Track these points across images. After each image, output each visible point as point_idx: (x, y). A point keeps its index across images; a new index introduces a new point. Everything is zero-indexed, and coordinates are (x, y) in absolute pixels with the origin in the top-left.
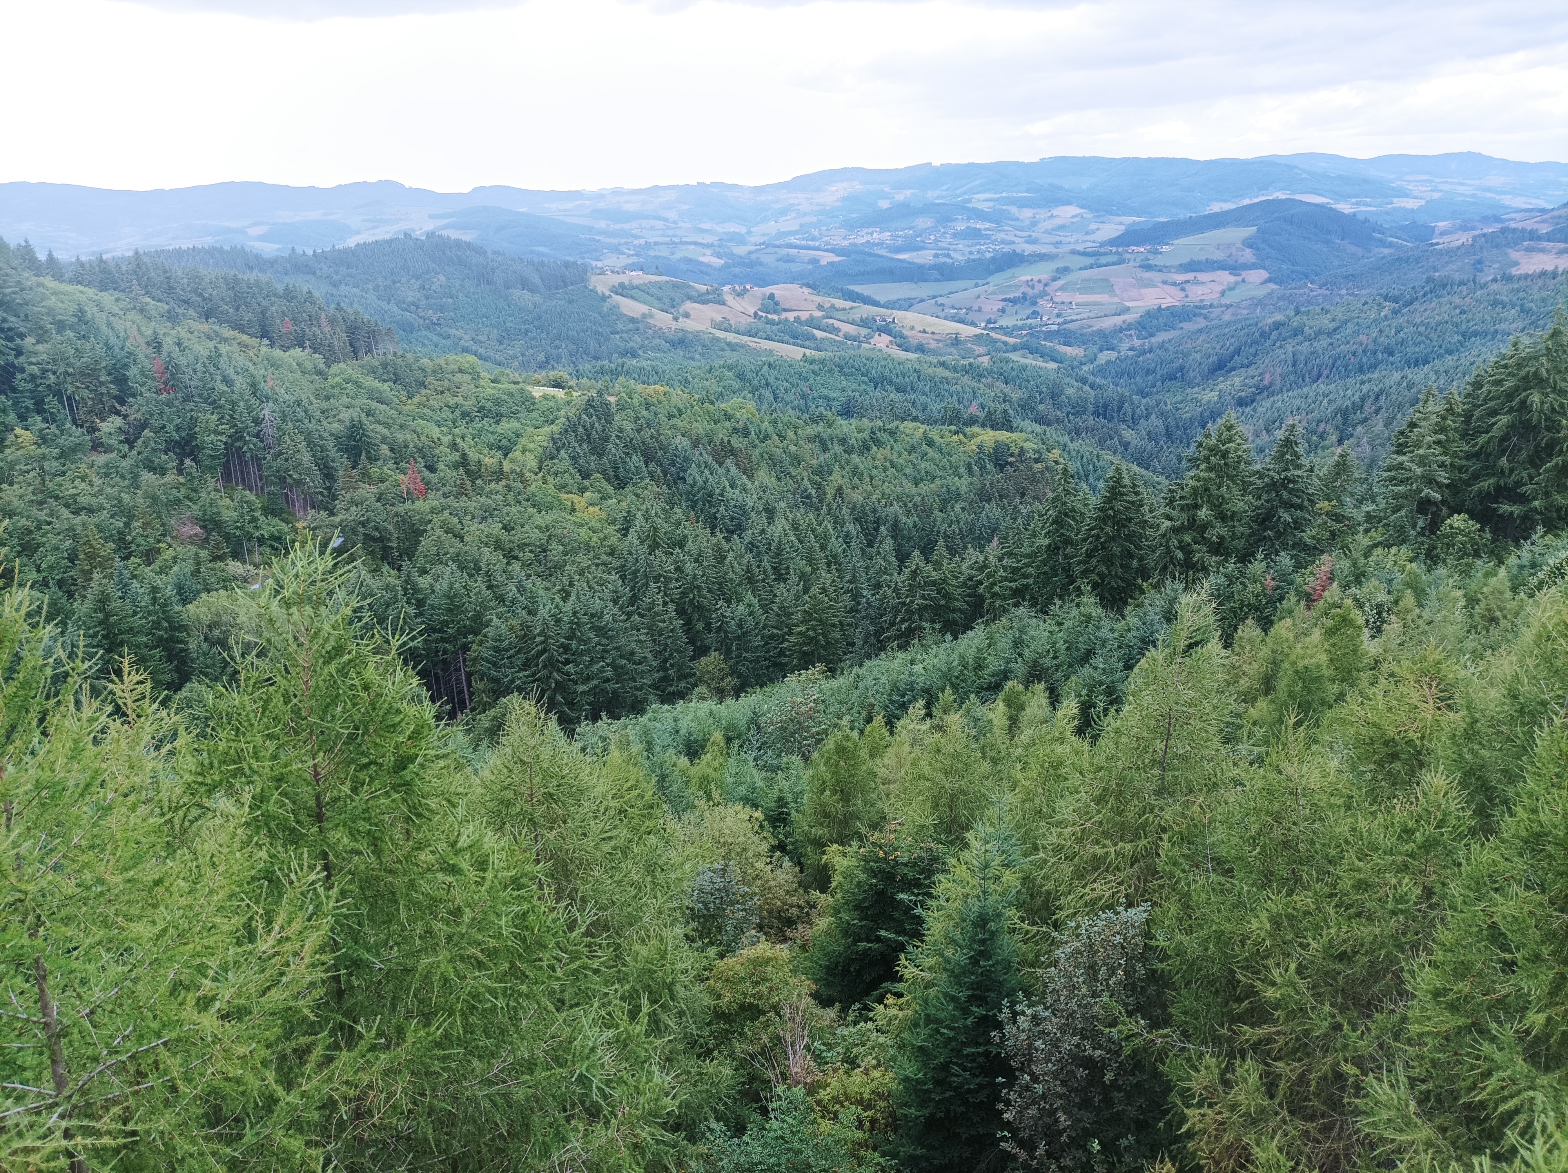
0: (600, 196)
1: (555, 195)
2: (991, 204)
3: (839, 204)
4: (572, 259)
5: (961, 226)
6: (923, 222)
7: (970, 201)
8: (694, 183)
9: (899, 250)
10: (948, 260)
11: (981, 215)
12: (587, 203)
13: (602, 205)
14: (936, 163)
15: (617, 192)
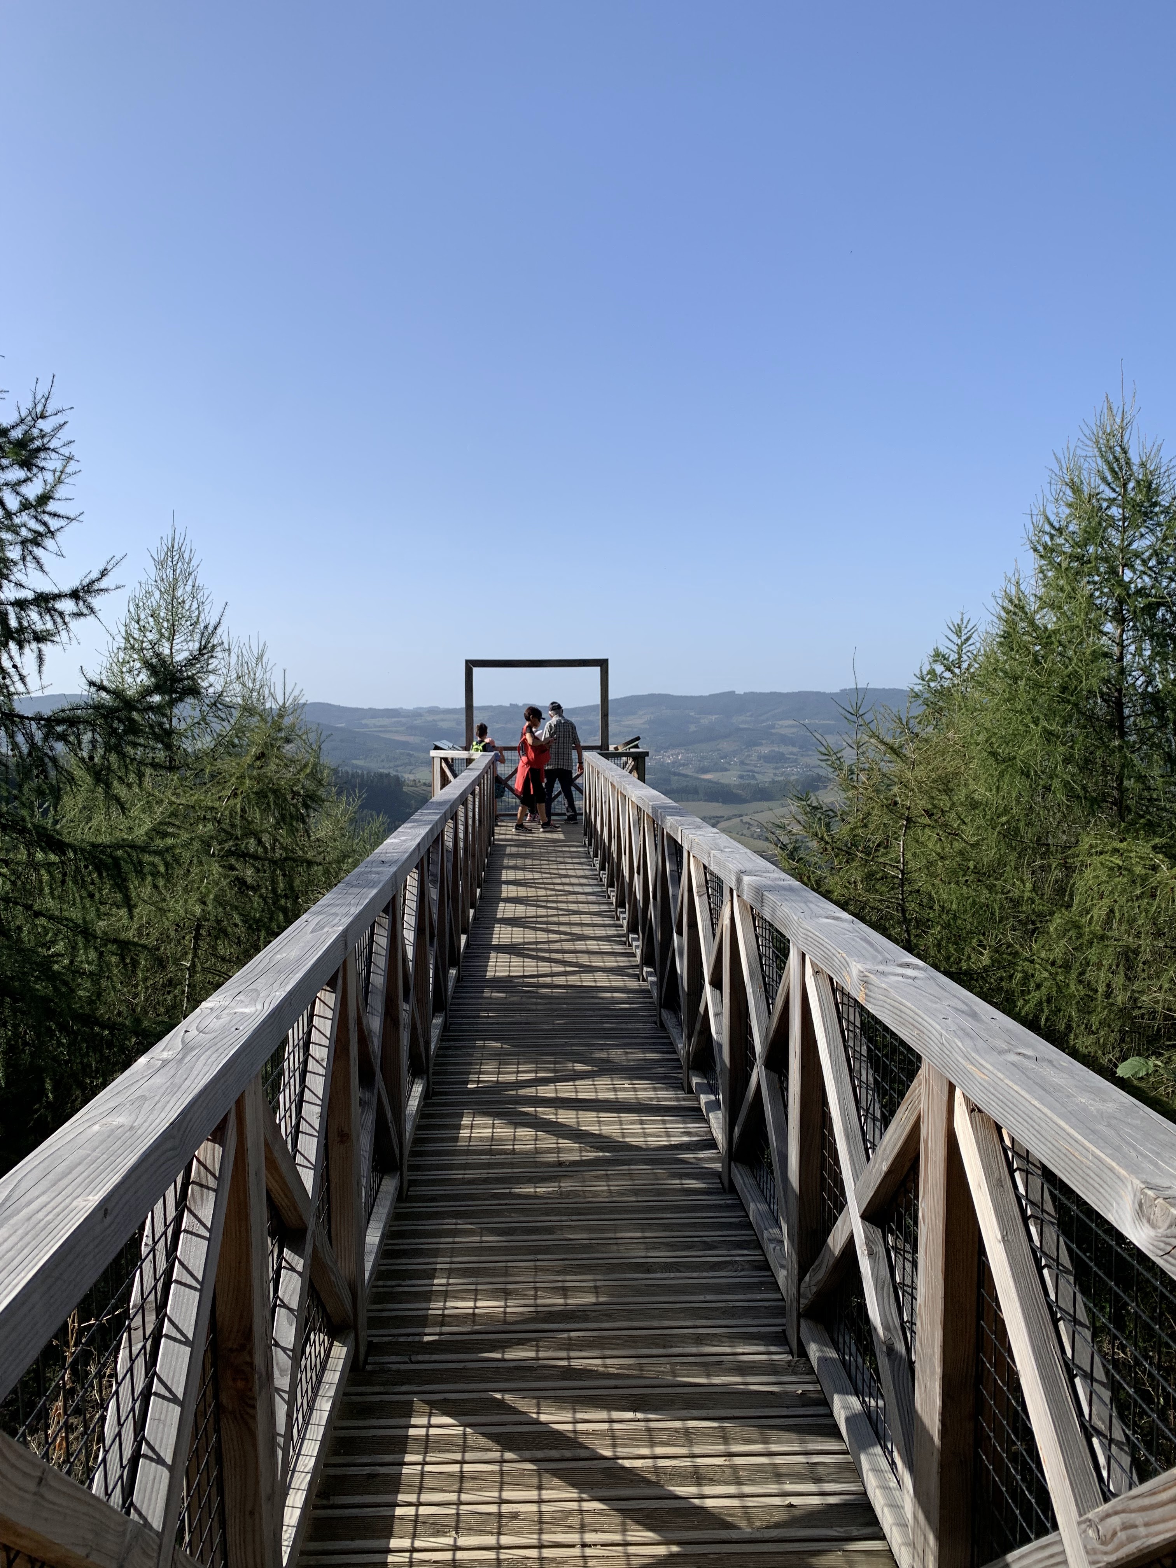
0: (417, 713)
1: (373, 713)
2: (795, 730)
3: (647, 726)
4: (386, 771)
5: (765, 750)
6: (726, 746)
7: (773, 727)
8: (507, 704)
9: (705, 771)
10: (753, 782)
11: (784, 740)
12: (403, 720)
13: (418, 722)
14: (740, 690)
15: (433, 711)
